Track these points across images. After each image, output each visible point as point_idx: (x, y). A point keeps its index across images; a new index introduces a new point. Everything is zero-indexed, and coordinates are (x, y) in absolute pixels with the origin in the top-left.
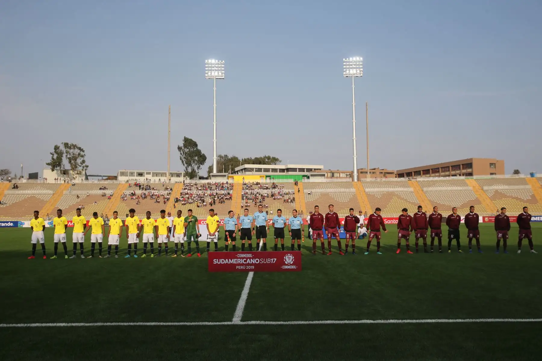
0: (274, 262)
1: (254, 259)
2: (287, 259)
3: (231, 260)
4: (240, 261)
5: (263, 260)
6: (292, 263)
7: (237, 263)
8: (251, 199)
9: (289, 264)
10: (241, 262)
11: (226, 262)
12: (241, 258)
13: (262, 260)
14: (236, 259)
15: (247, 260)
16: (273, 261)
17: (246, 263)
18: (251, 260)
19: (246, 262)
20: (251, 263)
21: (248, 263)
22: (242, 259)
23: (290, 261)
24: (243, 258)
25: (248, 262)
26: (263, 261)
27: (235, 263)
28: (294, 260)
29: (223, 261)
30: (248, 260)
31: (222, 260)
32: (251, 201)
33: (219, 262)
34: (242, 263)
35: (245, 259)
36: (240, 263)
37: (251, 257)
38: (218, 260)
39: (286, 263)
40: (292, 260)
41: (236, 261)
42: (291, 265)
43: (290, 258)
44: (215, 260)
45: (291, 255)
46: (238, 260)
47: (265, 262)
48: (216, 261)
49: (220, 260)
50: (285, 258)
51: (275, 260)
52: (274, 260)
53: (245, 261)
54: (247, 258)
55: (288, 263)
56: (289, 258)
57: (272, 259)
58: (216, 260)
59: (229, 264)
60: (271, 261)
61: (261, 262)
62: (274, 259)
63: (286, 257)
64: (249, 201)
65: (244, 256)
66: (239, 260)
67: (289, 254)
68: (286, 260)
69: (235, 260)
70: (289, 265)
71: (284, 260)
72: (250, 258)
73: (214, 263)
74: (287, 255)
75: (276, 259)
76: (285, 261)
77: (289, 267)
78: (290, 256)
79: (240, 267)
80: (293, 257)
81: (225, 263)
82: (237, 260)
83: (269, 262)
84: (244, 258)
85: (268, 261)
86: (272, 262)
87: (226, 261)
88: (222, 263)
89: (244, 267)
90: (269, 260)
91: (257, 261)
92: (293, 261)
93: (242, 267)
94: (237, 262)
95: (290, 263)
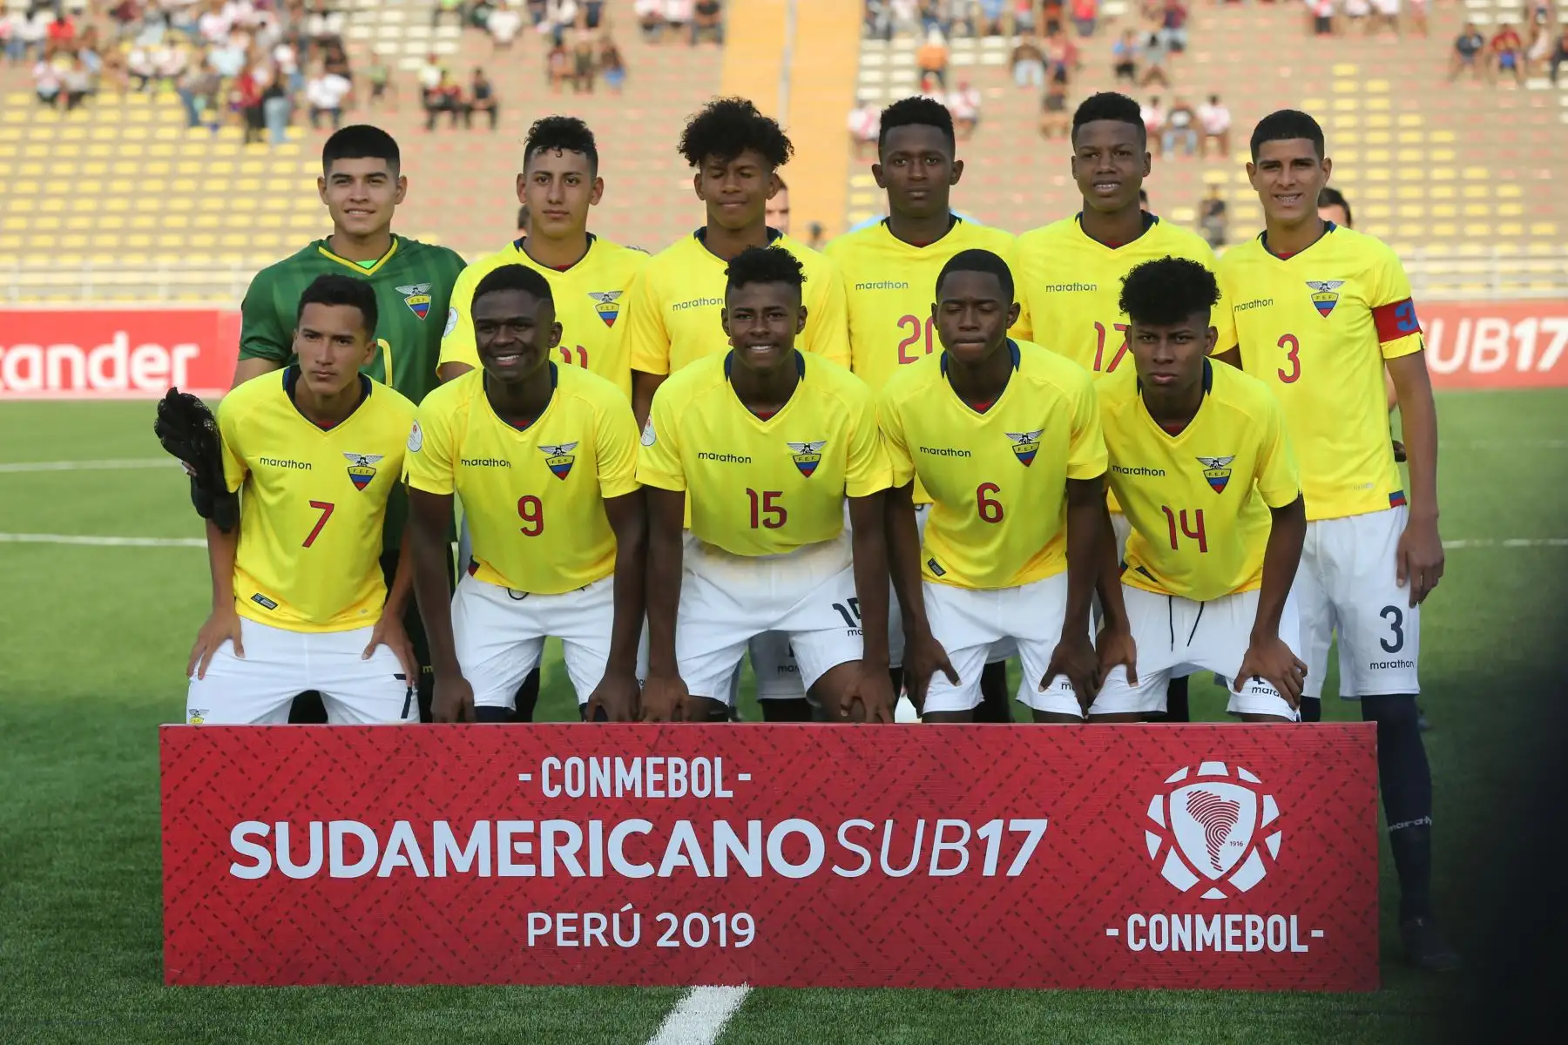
0: (1016, 869)
1: (755, 827)
2: (1190, 832)
3: (462, 838)
4: (568, 853)
5: (871, 841)
6: (1251, 876)
7: (528, 870)
8: (995, 31)
9: (1214, 894)
10: (583, 856)
11: (392, 860)
12: (581, 810)
13: (853, 834)
14: (527, 826)
15: (661, 836)
16: (1006, 857)
17: (646, 870)
18: (723, 832)
19: (657, 867)
20: (721, 871)
21: (678, 870)
22: (596, 826)
23: (1229, 855)
24: (612, 810)
25: (671, 860)
26: (874, 845)
27: (507, 869)
28: (1274, 843)
29: (353, 848)
30: (683, 831)
31: (339, 828)
32: (995, 50)
33: (300, 854)
34: (597, 870)
35: (644, 827)
36: (576, 870)
37: (720, 793)
38: (282, 829)
39: (1177, 875)
40: (1258, 841)
41: (524, 848)
42: (1237, 902)
43: (1229, 811)
44: (250, 838)
45: (1244, 774)
46: (549, 828)
47: (899, 860)
48: (269, 842)
49: (316, 828)
50: (1155, 811)
51: (1025, 835)
52: (1012, 842)
53: (636, 849)
54: (665, 814)
55: (1205, 883)
56: (1216, 817)
57: (992, 831)
58: (262, 829)
59: (431, 879)
60: (978, 847)
61: (854, 861)
62: (1016, 825)
63: (1179, 798)
64: (962, 53)
65: (631, 776)
66: (561, 838)
67: (1218, 768)
68: (1169, 839)
69: (506, 828)
70: (1210, 910)
71: (1153, 842)
72: (702, 813)
73: (237, 870)
74: (1182, 774)
75: (1036, 828)
76: (1163, 853)
77: (1210, 934)
78: (1226, 792)
79: (579, 923)
80: (1269, 801)
81: (385, 872)
82: (535, 838)
83: (949, 859)
84: (630, 805)
85: (938, 846)
86: (990, 869)
87: (393, 845)
88: (339, 870)
89: (627, 933)
90: (952, 834)
91: (796, 848)
92: (1265, 854)
93: (596, 928)
94: (534, 858)
95: (1222, 883)
